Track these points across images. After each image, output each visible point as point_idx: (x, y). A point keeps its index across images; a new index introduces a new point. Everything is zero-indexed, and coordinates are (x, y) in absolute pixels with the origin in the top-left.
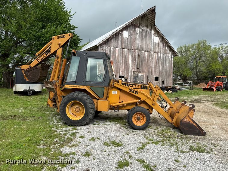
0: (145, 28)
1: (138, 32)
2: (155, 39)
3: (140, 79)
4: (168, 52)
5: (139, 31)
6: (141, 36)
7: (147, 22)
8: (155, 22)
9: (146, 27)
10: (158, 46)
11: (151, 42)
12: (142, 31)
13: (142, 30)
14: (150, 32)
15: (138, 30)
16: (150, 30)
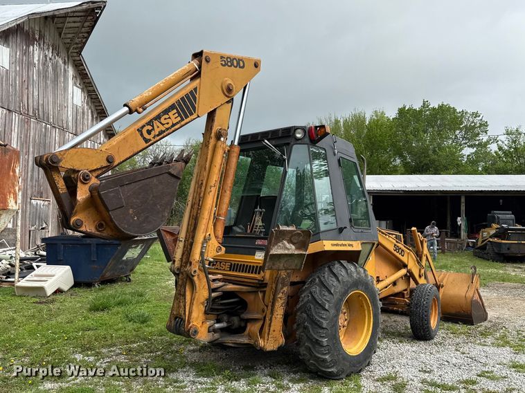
0: (52, 53)
1: (36, 61)
2: (76, 96)
3: (39, 218)
4: (102, 139)
5: (39, 57)
6: (43, 75)
7: (57, 34)
8: (85, 43)
9: (56, 49)
10: (83, 118)
11: (68, 102)
12: (46, 60)
13: (46, 56)
14: (65, 70)
15: (36, 53)
16: (65, 63)
